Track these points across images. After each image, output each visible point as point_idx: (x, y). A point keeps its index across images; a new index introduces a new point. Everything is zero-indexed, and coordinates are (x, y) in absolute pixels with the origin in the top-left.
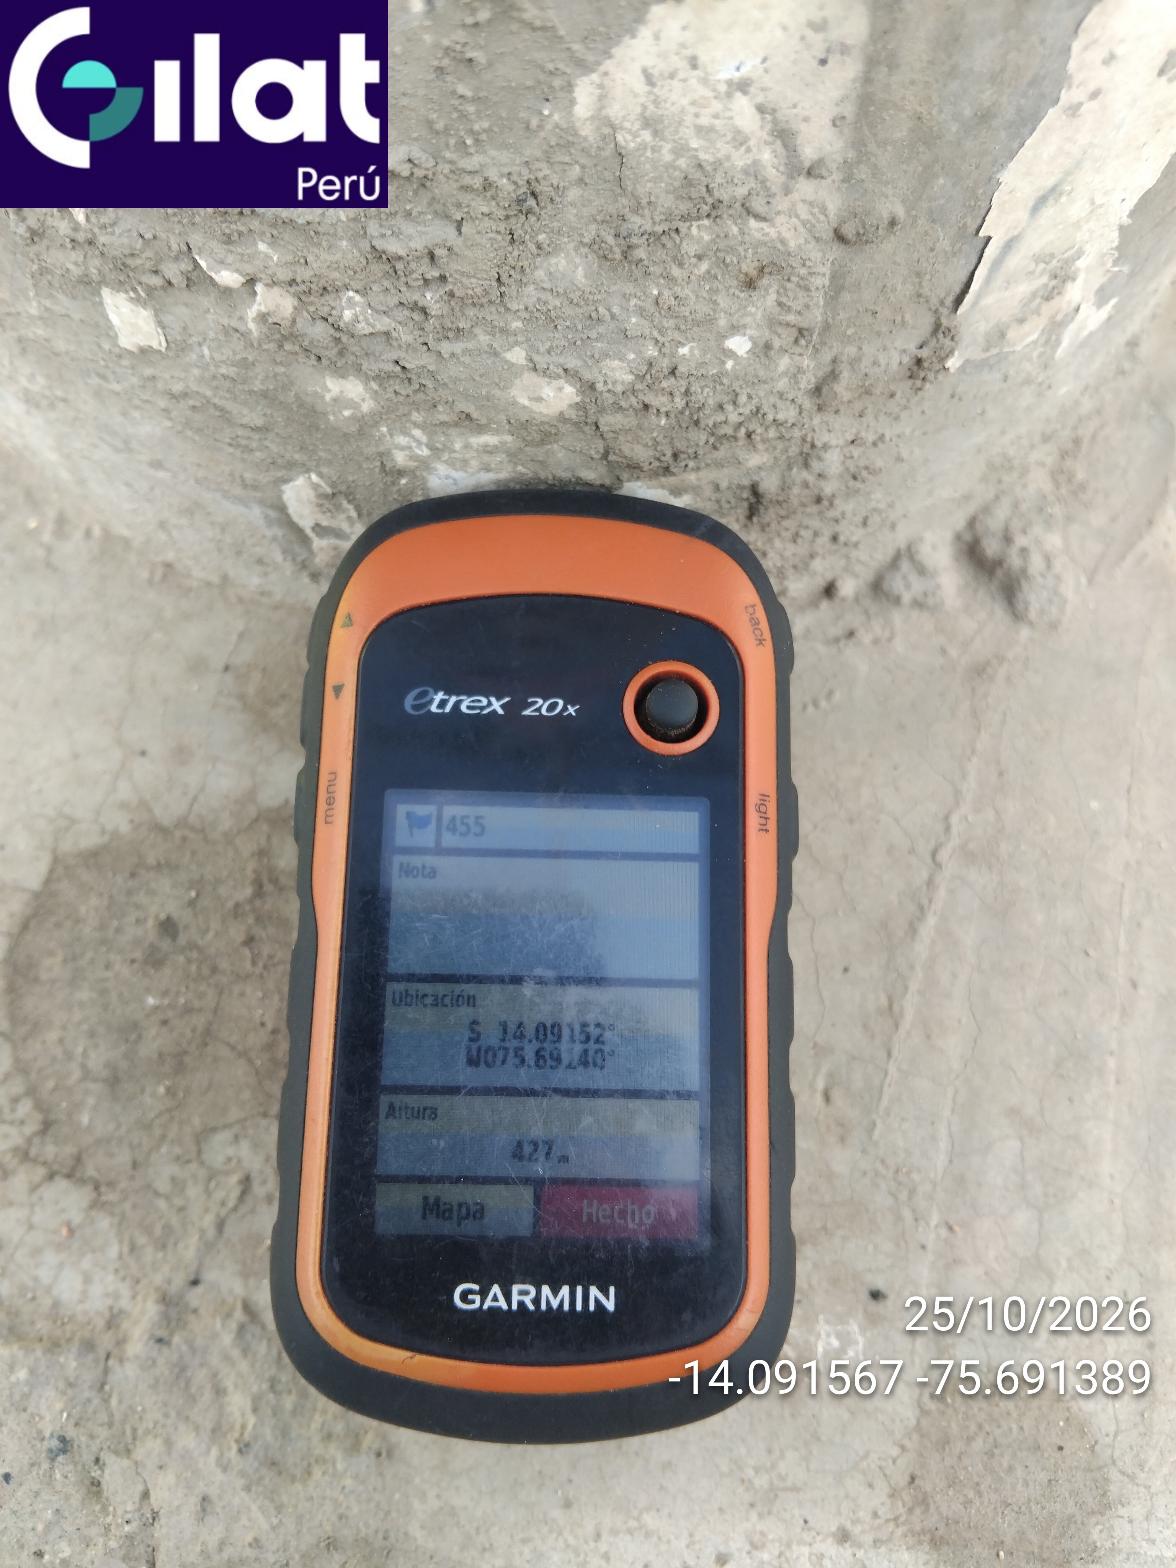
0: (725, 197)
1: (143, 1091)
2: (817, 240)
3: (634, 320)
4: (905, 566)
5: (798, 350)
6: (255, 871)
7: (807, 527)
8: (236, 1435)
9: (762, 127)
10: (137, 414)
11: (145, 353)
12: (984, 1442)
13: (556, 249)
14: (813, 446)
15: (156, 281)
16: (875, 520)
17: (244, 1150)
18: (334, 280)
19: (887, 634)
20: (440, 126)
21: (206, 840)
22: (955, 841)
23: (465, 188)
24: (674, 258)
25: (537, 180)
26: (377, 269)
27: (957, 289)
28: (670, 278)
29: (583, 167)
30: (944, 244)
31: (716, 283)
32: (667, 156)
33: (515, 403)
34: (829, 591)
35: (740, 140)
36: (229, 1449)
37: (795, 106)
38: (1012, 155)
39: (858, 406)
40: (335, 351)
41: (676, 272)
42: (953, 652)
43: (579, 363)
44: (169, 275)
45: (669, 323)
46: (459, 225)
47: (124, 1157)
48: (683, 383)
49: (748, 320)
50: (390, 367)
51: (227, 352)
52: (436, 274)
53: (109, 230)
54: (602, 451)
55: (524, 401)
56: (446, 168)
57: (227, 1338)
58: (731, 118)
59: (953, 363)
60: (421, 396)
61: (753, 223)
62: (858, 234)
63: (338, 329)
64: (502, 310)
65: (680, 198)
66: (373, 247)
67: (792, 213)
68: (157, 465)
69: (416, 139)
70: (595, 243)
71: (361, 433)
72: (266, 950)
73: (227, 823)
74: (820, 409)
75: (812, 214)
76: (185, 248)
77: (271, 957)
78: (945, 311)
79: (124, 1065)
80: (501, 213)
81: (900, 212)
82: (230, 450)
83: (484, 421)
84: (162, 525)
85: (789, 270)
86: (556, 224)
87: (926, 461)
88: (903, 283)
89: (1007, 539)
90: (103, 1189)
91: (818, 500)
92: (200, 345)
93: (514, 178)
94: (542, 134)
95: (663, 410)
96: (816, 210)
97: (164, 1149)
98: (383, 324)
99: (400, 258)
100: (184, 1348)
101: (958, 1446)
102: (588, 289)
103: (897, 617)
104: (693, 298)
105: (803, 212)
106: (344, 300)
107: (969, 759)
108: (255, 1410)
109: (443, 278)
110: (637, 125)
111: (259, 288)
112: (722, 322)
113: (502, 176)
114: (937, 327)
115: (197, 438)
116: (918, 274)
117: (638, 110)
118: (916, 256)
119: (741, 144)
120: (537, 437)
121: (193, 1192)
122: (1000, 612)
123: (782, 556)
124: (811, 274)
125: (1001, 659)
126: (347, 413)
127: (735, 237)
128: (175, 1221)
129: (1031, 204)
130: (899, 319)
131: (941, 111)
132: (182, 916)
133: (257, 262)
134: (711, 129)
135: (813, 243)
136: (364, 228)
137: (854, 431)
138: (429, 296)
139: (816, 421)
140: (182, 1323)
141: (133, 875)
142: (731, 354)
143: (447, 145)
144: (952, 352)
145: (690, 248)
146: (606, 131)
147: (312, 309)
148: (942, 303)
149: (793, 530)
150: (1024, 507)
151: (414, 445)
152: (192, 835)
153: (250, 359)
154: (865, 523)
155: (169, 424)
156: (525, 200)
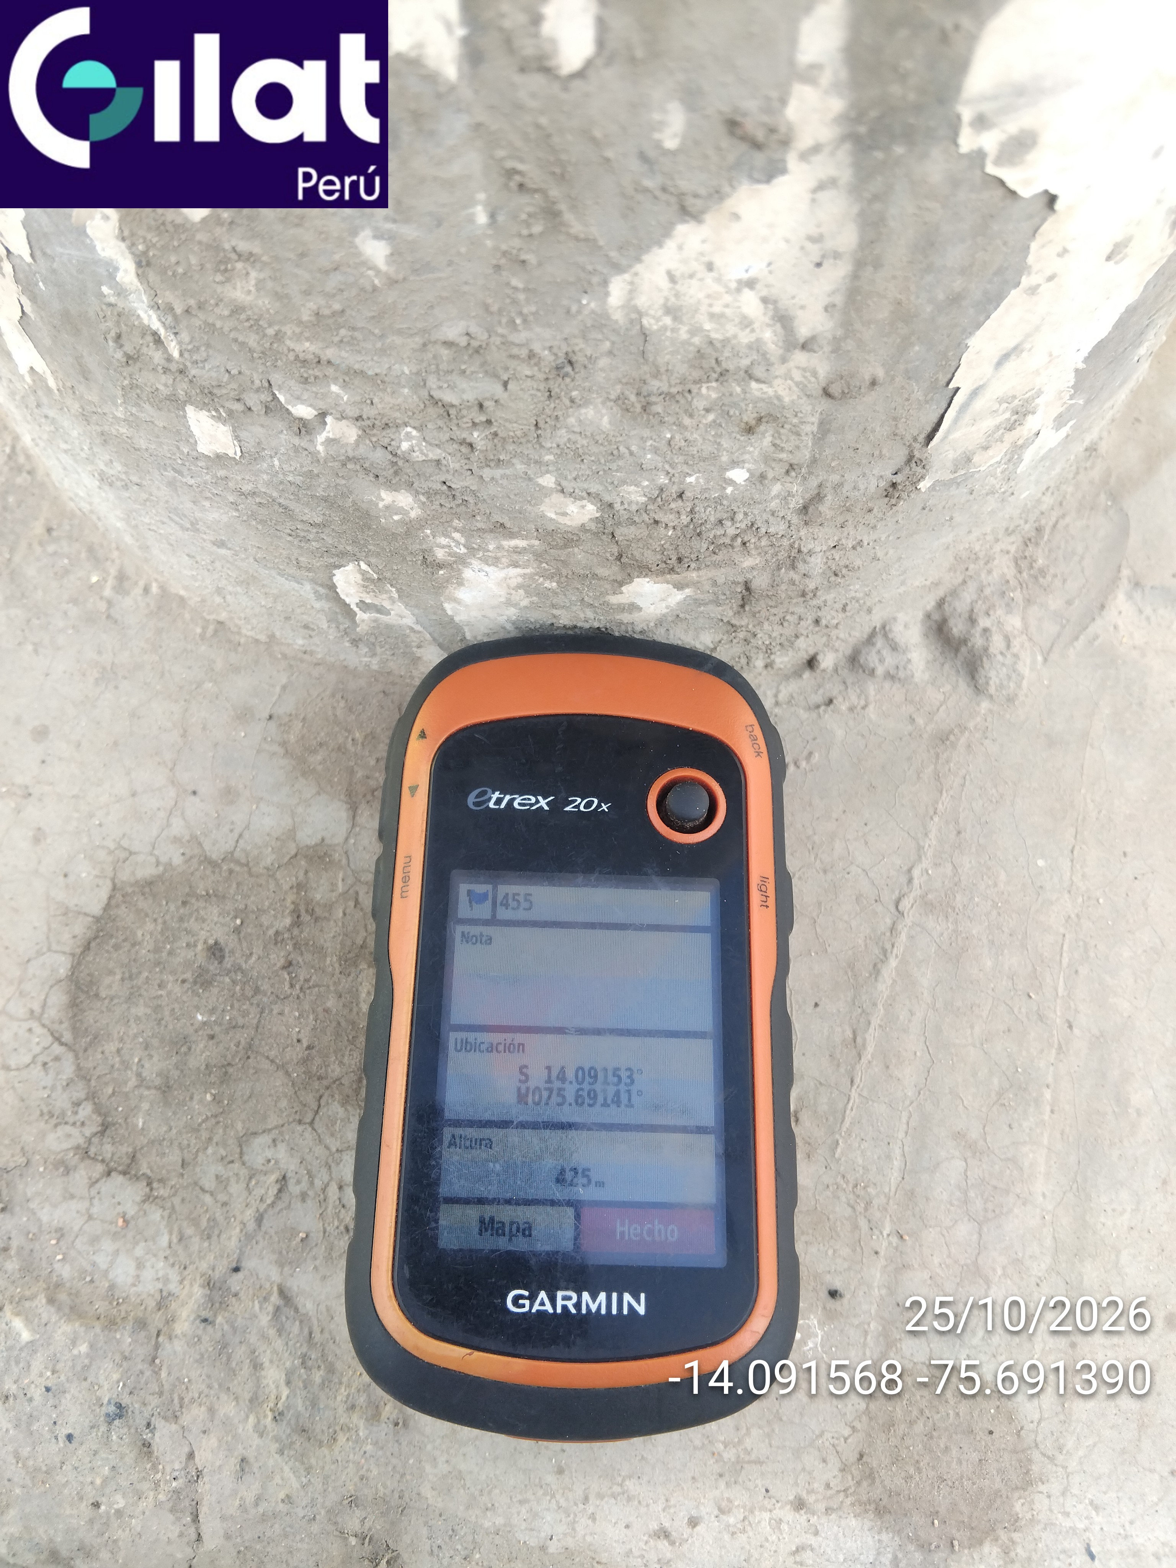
0: (731, 367)
1: (191, 1098)
2: (808, 396)
3: (649, 456)
4: (880, 642)
5: (789, 479)
6: (293, 903)
7: (792, 613)
8: (271, 1405)
9: (765, 314)
10: (207, 504)
11: (220, 459)
12: (925, 1426)
13: (586, 403)
14: (799, 551)
15: (238, 407)
16: (852, 607)
17: (282, 1153)
18: (395, 419)
19: (862, 703)
20: (495, 308)
21: (250, 874)
22: (916, 892)
23: (512, 357)
24: (686, 411)
25: (574, 352)
26: (432, 411)
27: (929, 429)
28: (680, 425)
29: (613, 343)
30: (918, 394)
31: (721, 430)
32: (683, 334)
33: (543, 516)
34: (811, 663)
35: (746, 323)
36: (265, 1416)
37: (793, 298)
38: (979, 326)
39: (840, 520)
40: (392, 471)
41: (687, 421)
42: (920, 721)
43: (601, 488)
44: (250, 403)
45: (681, 459)
46: (505, 384)
47: (174, 1157)
48: (689, 505)
49: (747, 457)
50: (438, 486)
51: (295, 465)
52: (484, 419)
53: (200, 365)
54: (616, 554)
55: (551, 515)
56: (498, 341)
57: (265, 1319)
58: (739, 307)
59: (923, 485)
60: (463, 508)
61: (754, 385)
62: (843, 392)
63: (396, 455)
64: (537, 446)
65: (693, 366)
66: (432, 397)
67: (788, 376)
68: (221, 544)
69: (474, 317)
70: (620, 400)
71: (408, 533)
72: (303, 974)
73: (269, 859)
74: (806, 523)
75: (805, 377)
76: (267, 385)
77: (307, 981)
78: (917, 446)
79: (175, 1074)
80: (541, 376)
81: (880, 373)
82: (289, 538)
83: (516, 529)
84: (219, 591)
85: (783, 419)
86: (587, 384)
87: (900, 559)
88: (882, 426)
89: (972, 620)
90: (155, 1185)
91: (804, 594)
92: (271, 457)
93: (555, 350)
94: (580, 318)
95: (671, 524)
96: (808, 374)
97: (210, 1151)
98: (435, 454)
99: (453, 406)
100: (226, 1327)
101: (902, 1428)
102: (612, 433)
103: (871, 689)
104: (700, 440)
105: (797, 376)
106: (403, 434)
107: (932, 818)
108: (288, 1383)
109: (489, 422)
110: (660, 313)
111: (329, 419)
112: (725, 458)
113: (544, 349)
114: (910, 458)
115: (260, 527)
116: (895, 419)
117: (662, 301)
118: (893, 405)
119: (747, 327)
120: (561, 543)
121: (236, 1188)
122: (963, 685)
123: (770, 636)
124: (803, 423)
125: (963, 728)
126: (396, 518)
127: (738, 395)
128: (219, 1216)
129: (995, 361)
130: (877, 453)
131: (918, 297)
132: (230, 942)
133: (329, 400)
134: (722, 316)
135: (805, 398)
136: (425, 381)
137: (836, 538)
138: (476, 434)
139: (803, 533)
140: (224, 1305)
141: (184, 903)
142: (731, 482)
143: (500, 323)
144: (923, 477)
145: (699, 404)
146: (634, 316)
147: (374, 439)
148: (915, 439)
149: (781, 615)
150: (988, 591)
151: (453, 544)
152: (237, 869)
153: (316, 472)
154: (844, 609)
155: (235, 514)
156: (563, 368)
